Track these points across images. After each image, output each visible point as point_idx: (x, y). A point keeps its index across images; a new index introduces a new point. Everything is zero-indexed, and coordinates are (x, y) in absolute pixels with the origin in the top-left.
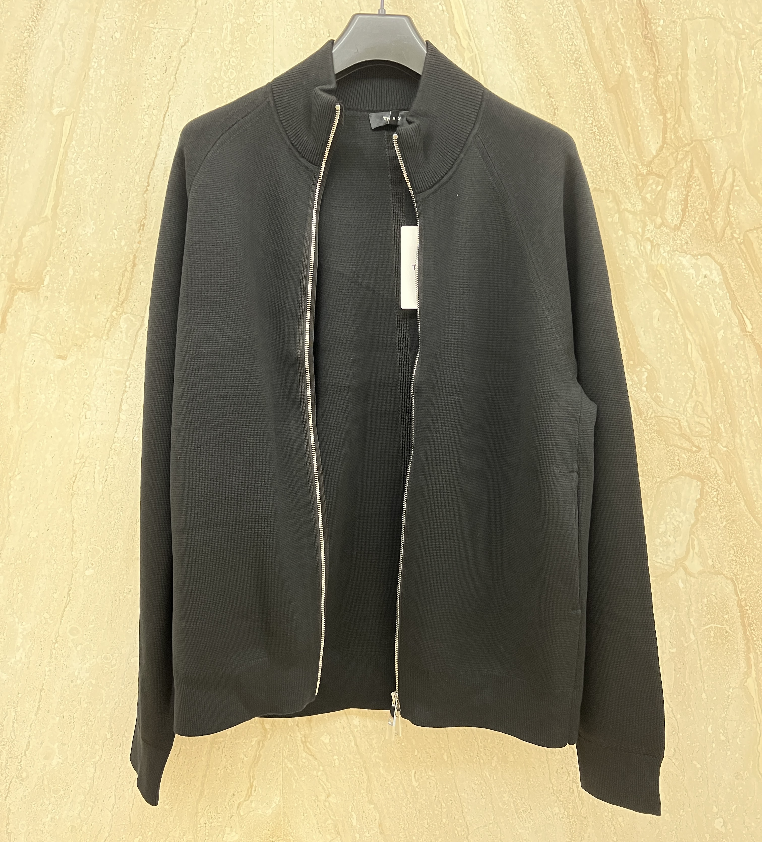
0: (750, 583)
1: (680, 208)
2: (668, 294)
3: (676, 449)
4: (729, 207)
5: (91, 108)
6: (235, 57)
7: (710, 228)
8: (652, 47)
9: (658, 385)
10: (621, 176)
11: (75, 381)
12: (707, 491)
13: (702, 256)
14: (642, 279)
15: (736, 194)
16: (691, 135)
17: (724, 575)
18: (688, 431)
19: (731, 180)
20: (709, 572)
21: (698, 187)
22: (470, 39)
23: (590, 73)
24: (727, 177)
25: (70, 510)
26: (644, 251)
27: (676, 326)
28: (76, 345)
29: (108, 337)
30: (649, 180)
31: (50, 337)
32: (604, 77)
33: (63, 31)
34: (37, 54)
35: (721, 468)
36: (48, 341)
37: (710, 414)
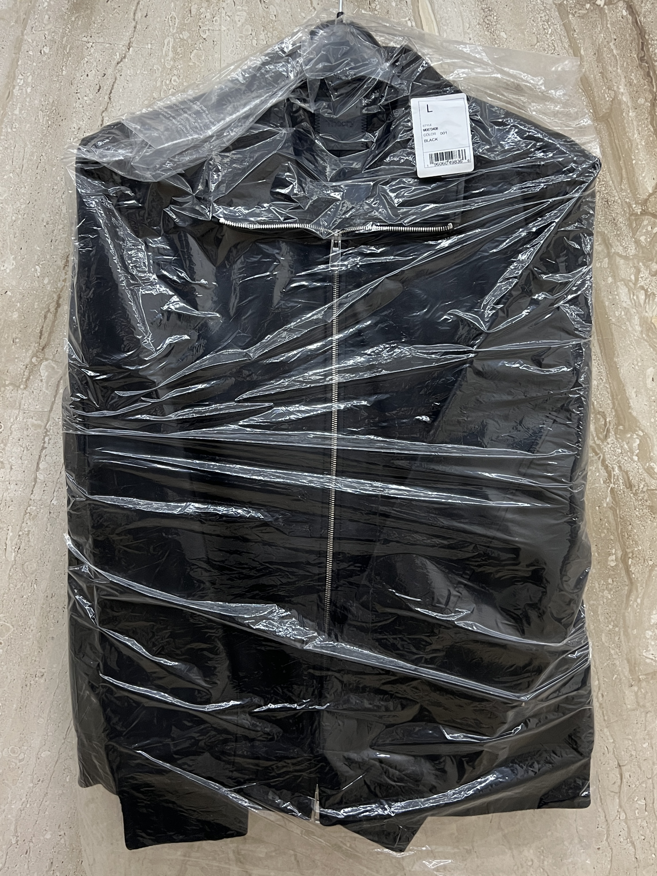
6: (177, 75)
8: (649, 72)
10: (612, 216)
14: (634, 333)
26: (637, 301)
29: (27, 386)
30: (643, 221)
32: (593, 104)
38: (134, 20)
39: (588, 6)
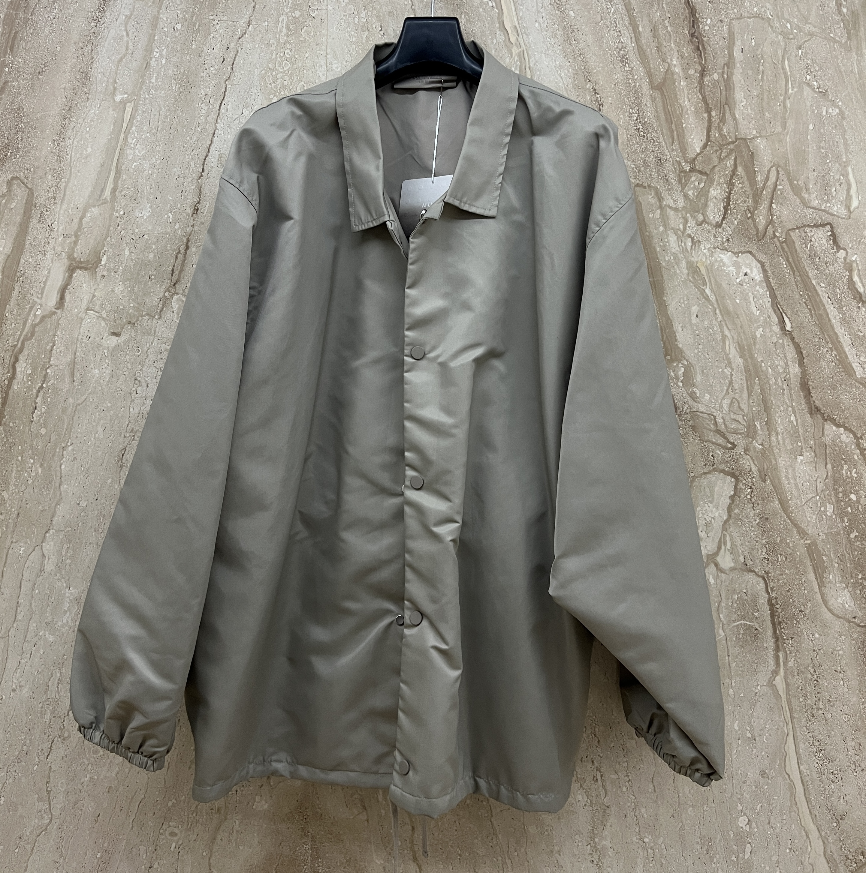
0: (781, 582)
1: (722, 205)
2: (708, 291)
3: (710, 445)
4: (771, 206)
5: (151, 96)
6: (289, 49)
7: (752, 225)
8: (699, 46)
9: (695, 381)
10: (664, 173)
11: (128, 357)
12: (740, 488)
13: (743, 253)
14: (681, 275)
15: (779, 193)
16: (735, 133)
17: (755, 572)
18: (723, 427)
19: (774, 179)
20: (740, 569)
21: (741, 185)
22: (518, 35)
23: (637, 69)
24: (771, 176)
25: (118, 482)
26: (684, 247)
27: (714, 323)
28: (130, 323)
29: (161, 317)
30: (691, 177)
31: (105, 314)
32: (649, 74)
33: (128, 22)
34: (102, 44)
35: (756, 465)
36: (104, 319)
37: (746, 411)
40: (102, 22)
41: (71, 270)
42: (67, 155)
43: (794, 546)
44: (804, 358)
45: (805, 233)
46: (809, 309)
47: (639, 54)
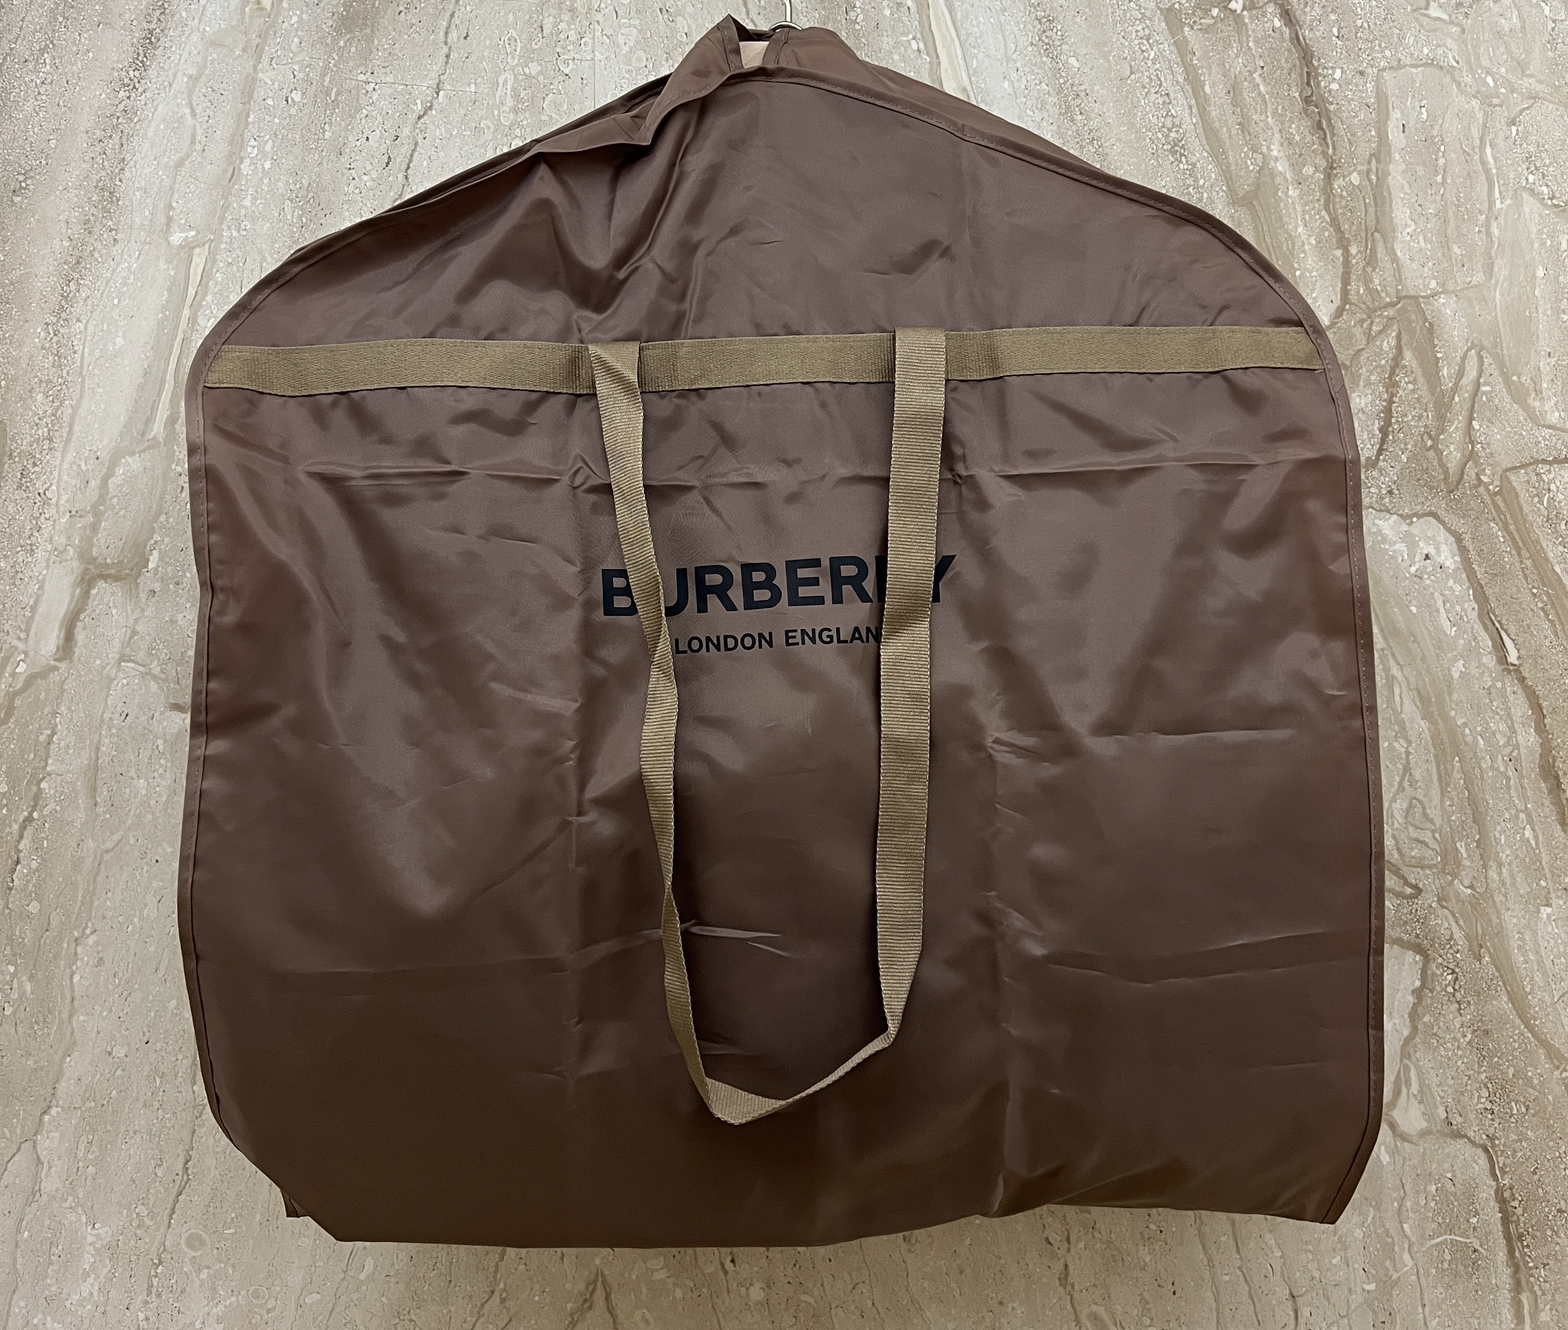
0: (1519, 1154)
1: (1377, 425)
4: (1470, 423)
6: (520, 137)
7: (1435, 463)
8: (1320, 121)
12: (1434, 974)
13: (1419, 516)
15: (1484, 399)
16: (1397, 286)
17: (1469, 1139)
18: (1396, 856)
19: (1474, 373)
20: (1438, 1132)
21: (1411, 386)
23: (1202, 168)
24: (1467, 368)
31: (159, 668)
32: (1227, 175)
33: (194, 86)
34: (141, 132)
35: (1460, 927)
36: (155, 677)
37: (1438, 822)
38: (446, 43)
39: (1215, 12)
40: (140, 90)
41: (87, 582)
42: (75, 352)
43: (1541, 1084)
44: (1544, 717)
45: (1538, 475)
46: (1549, 620)
47: (1207, 139)
